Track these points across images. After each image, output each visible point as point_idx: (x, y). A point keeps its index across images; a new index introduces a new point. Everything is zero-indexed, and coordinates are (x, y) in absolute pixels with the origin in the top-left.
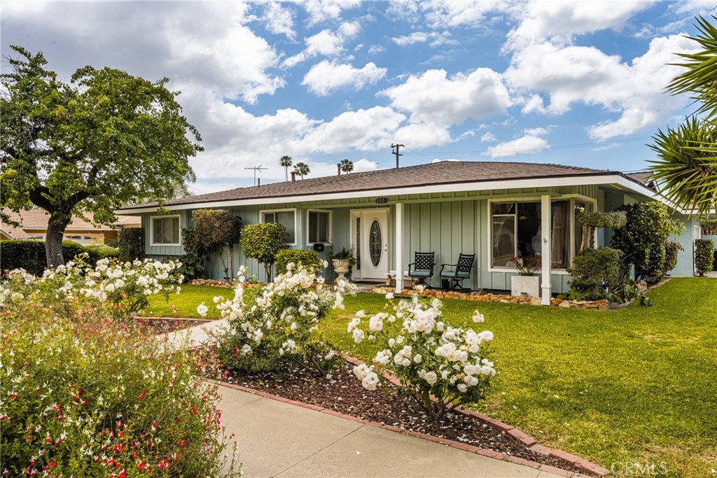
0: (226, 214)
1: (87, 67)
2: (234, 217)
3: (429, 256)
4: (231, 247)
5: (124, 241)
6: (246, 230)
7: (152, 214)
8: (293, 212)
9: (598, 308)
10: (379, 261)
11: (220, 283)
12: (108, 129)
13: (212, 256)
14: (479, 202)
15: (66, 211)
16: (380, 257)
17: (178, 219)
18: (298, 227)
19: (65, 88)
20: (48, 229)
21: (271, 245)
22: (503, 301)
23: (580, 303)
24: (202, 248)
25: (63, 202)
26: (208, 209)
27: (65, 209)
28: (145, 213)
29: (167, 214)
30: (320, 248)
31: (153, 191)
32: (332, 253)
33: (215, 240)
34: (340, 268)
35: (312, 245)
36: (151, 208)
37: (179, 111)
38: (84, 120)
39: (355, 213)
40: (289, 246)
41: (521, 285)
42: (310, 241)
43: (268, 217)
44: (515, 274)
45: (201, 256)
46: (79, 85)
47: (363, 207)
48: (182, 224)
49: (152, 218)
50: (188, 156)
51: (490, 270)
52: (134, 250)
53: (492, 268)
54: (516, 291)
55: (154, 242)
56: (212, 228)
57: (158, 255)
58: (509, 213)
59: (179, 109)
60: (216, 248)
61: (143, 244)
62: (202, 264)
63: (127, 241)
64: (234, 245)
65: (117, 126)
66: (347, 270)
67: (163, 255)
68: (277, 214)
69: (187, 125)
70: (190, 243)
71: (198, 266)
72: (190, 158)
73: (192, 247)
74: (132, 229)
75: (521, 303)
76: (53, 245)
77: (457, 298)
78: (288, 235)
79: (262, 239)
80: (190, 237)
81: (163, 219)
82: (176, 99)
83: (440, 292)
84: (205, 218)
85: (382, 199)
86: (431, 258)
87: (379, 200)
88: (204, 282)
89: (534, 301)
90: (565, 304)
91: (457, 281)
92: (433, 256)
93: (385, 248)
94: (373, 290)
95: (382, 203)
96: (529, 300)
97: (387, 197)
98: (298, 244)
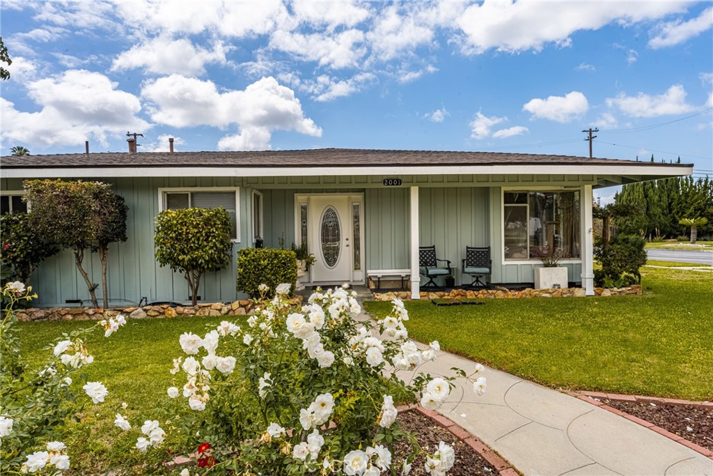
0: (106, 190)
3: (429, 251)
4: (103, 248)
8: (234, 193)
9: (636, 293)
10: (336, 258)
14: (491, 190)
16: (337, 253)
18: (242, 212)
23: (620, 290)
39: (300, 199)
41: (552, 278)
44: (540, 266)
51: (504, 263)
53: (506, 260)
54: (545, 284)
58: (516, 203)
68: (193, 194)
73: (7, 251)
75: (565, 296)
77: (492, 297)
83: (472, 292)
85: (393, 180)
86: (432, 253)
87: (388, 181)
88: (43, 315)
89: (578, 293)
90: (607, 293)
91: (477, 277)
92: (434, 251)
93: (347, 243)
94: (376, 296)
95: (393, 184)
96: (573, 292)
97: (399, 178)
98: (241, 240)
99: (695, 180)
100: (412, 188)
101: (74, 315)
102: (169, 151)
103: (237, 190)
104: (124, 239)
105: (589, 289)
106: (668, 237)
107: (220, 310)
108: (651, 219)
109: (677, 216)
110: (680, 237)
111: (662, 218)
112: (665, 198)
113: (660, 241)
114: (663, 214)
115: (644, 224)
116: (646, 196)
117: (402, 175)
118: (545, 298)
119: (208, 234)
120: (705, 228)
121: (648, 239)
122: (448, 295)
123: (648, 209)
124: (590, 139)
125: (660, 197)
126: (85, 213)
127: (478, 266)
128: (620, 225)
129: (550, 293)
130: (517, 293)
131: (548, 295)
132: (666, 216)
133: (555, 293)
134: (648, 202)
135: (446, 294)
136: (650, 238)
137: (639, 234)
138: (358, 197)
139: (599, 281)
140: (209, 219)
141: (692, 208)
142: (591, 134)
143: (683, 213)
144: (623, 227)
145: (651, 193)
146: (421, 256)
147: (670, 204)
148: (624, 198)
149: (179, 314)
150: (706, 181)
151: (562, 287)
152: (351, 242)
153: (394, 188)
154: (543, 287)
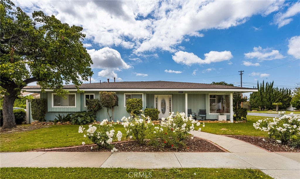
9: (244, 122)
14: (206, 94)
16: (165, 112)
17: (74, 95)
18: (144, 99)
23: (240, 121)
39: (156, 96)
41: (222, 118)
44: (219, 115)
47: (158, 94)
48: (77, 98)
53: (210, 113)
55: (55, 105)
58: (213, 98)
64: (114, 107)
68: (132, 95)
73: (94, 108)
89: (229, 122)
90: (237, 122)
91: (202, 117)
92: (191, 110)
93: (168, 108)
95: (181, 93)
96: (227, 122)
97: (183, 91)
99: (279, 89)
100: (186, 94)
103: (143, 94)
104: (118, 106)
105: (232, 121)
106: (269, 109)
108: (263, 103)
109: (272, 102)
110: (274, 109)
111: (267, 103)
112: (268, 95)
113: (266, 111)
114: (267, 101)
115: (260, 104)
116: (261, 95)
118: (220, 123)
119: (139, 105)
120: (283, 106)
121: (262, 110)
123: (262, 99)
124: (241, 74)
125: (266, 95)
126: (112, 99)
127: (202, 114)
128: (252, 105)
130: (213, 122)
131: (221, 122)
132: (269, 102)
133: (223, 122)
134: (262, 97)
136: (263, 109)
137: (258, 108)
138: (171, 96)
139: (235, 119)
140: (138, 101)
141: (278, 99)
142: (241, 73)
143: (275, 101)
144: (253, 105)
145: (263, 93)
146: (188, 111)
147: (270, 97)
148: (253, 95)
150: (283, 90)
151: (225, 120)
152: (169, 108)
154: (220, 120)
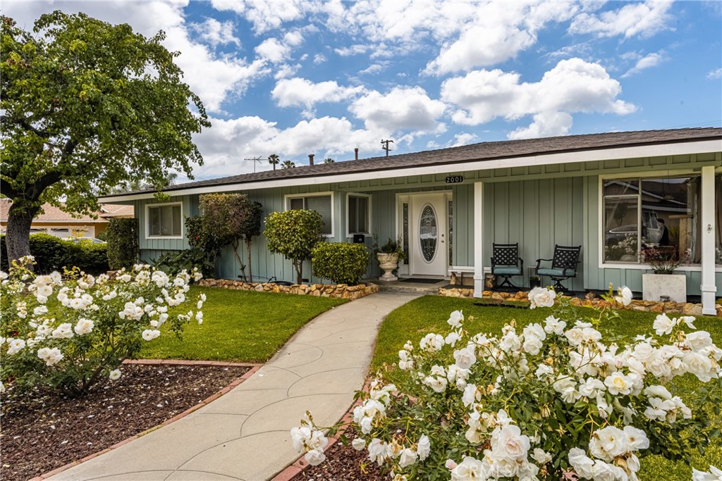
0: (242, 199)
1: (56, 12)
2: (253, 203)
3: (505, 249)
4: (249, 239)
5: (112, 234)
6: (271, 218)
7: (148, 201)
8: (330, 196)
10: (433, 254)
11: (236, 284)
12: (85, 86)
13: (223, 251)
14: (585, 180)
15: (33, 197)
16: (434, 249)
17: (180, 207)
18: (336, 214)
19: (25, 37)
20: (9, 221)
21: (305, 236)
22: (637, 308)
24: (212, 240)
25: (28, 185)
26: (220, 193)
27: (31, 194)
28: (139, 200)
29: (166, 200)
30: (360, 240)
31: (149, 173)
32: (376, 245)
33: (230, 231)
34: (388, 264)
35: (351, 236)
36: (145, 195)
37: (180, 76)
38: (48, 71)
39: (401, 198)
40: (325, 238)
41: (661, 288)
42: (350, 232)
43: (295, 203)
45: (210, 251)
46: (46, 35)
48: (184, 214)
49: (147, 206)
50: (191, 132)
51: (601, 266)
52: (125, 244)
53: (603, 263)
54: (650, 294)
55: (151, 234)
56: (226, 216)
57: (156, 250)
58: (630, 193)
59: (179, 73)
60: (230, 241)
61: (137, 237)
62: (211, 260)
63: (117, 233)
64: (253, 238)
65: (97, 82)
66: (394, 267)
67: (162, 250)
68: (306, 198)
69: (189, 94)
70: (197, 235)
71: (207, 262)
72: (193, 134)
73: (198, 241)
74: (123, 219)
76: (15, 239)
78: (324, 224)
79: (294, 230)
80: (196, 227)
81: (161, 207)
82: (175, 60)
84: (216, 205)
85: (454, 178)
86: (513, 252)
87: (450, 178)
88: (215, 283)
91: (557, 280)
92: (517, 249)
93: (442, 238)
94: (441, 291)
95: (455, 182)
96: (681, 308)
97: (462, 175)
98: (335, 235)
100: (476, 184)
101: (229, 285)
102: (355, 159)
107: (304, 290)
117: (464, 172)
118: (640, 311)
122: (514, 297)
127: (563, 267)
129: (646, 306)
130: (598, 302)
133: (654, 307)
135: (512, 295)
149: (281, 291)
152: (446, 239)
153: (456, 186)
154: (646, 298)
